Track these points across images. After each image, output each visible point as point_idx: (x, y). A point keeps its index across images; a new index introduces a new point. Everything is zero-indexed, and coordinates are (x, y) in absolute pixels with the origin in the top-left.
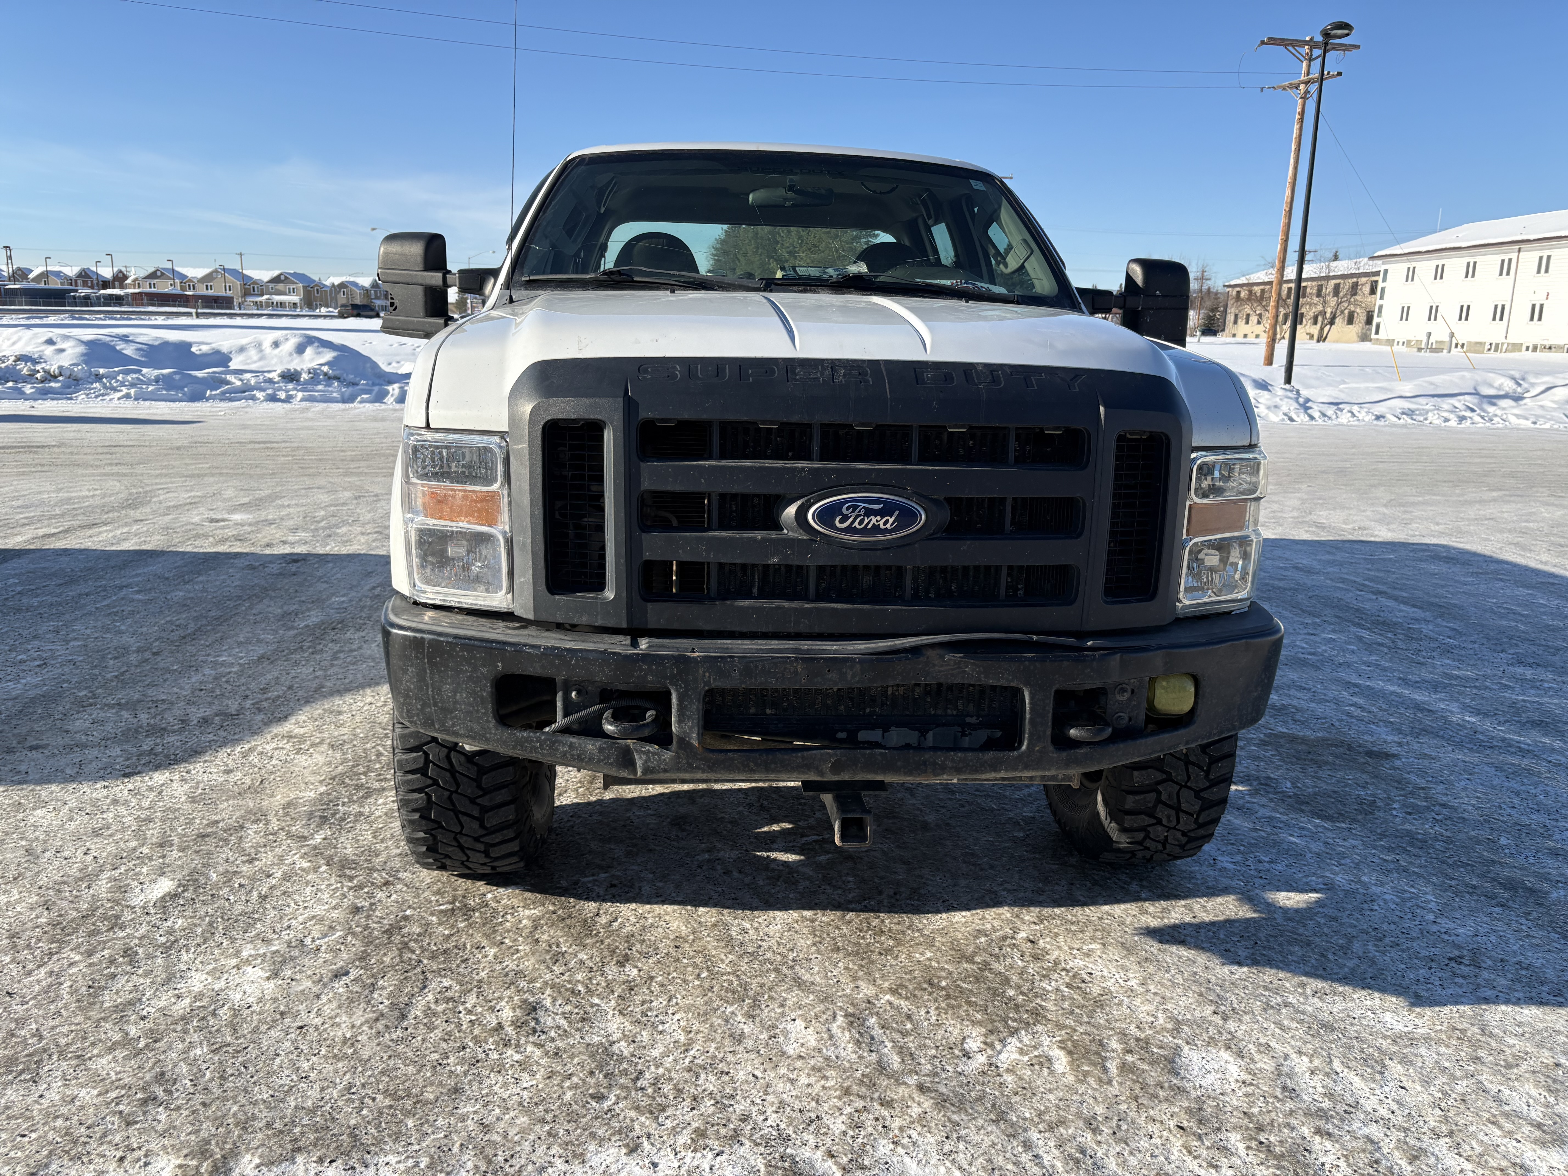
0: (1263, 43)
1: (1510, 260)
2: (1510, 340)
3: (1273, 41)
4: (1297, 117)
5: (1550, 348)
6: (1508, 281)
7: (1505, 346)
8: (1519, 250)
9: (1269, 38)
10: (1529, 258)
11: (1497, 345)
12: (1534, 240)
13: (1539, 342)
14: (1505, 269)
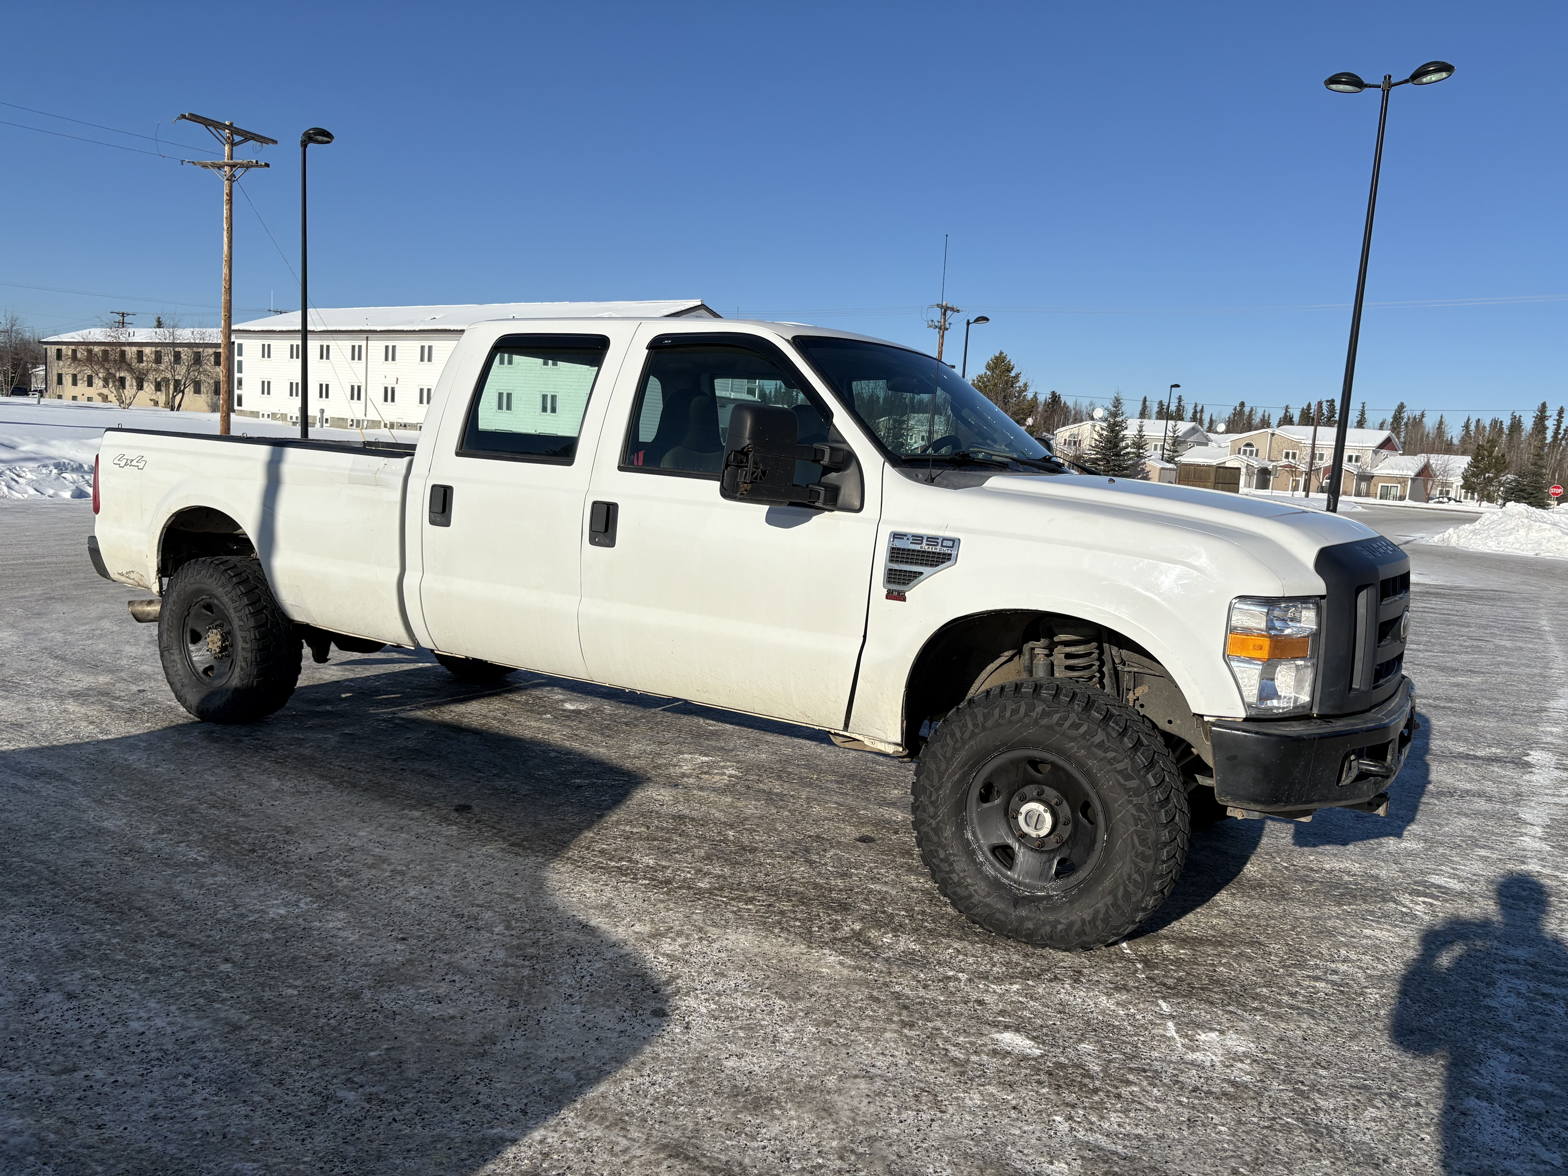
0: (184, 116)
1: (360, 347)
2: (368, 418)
3: (194, 118)
4: (225, 197)
5: (405, 426)
6: (359, 365)
7: (366, 423)
8: (367, 339)
9: (191, 114)
10: (377, 347)
11: (358, 421)
12: (381, 331)
13: (395, 420)
14: (356, 354)
